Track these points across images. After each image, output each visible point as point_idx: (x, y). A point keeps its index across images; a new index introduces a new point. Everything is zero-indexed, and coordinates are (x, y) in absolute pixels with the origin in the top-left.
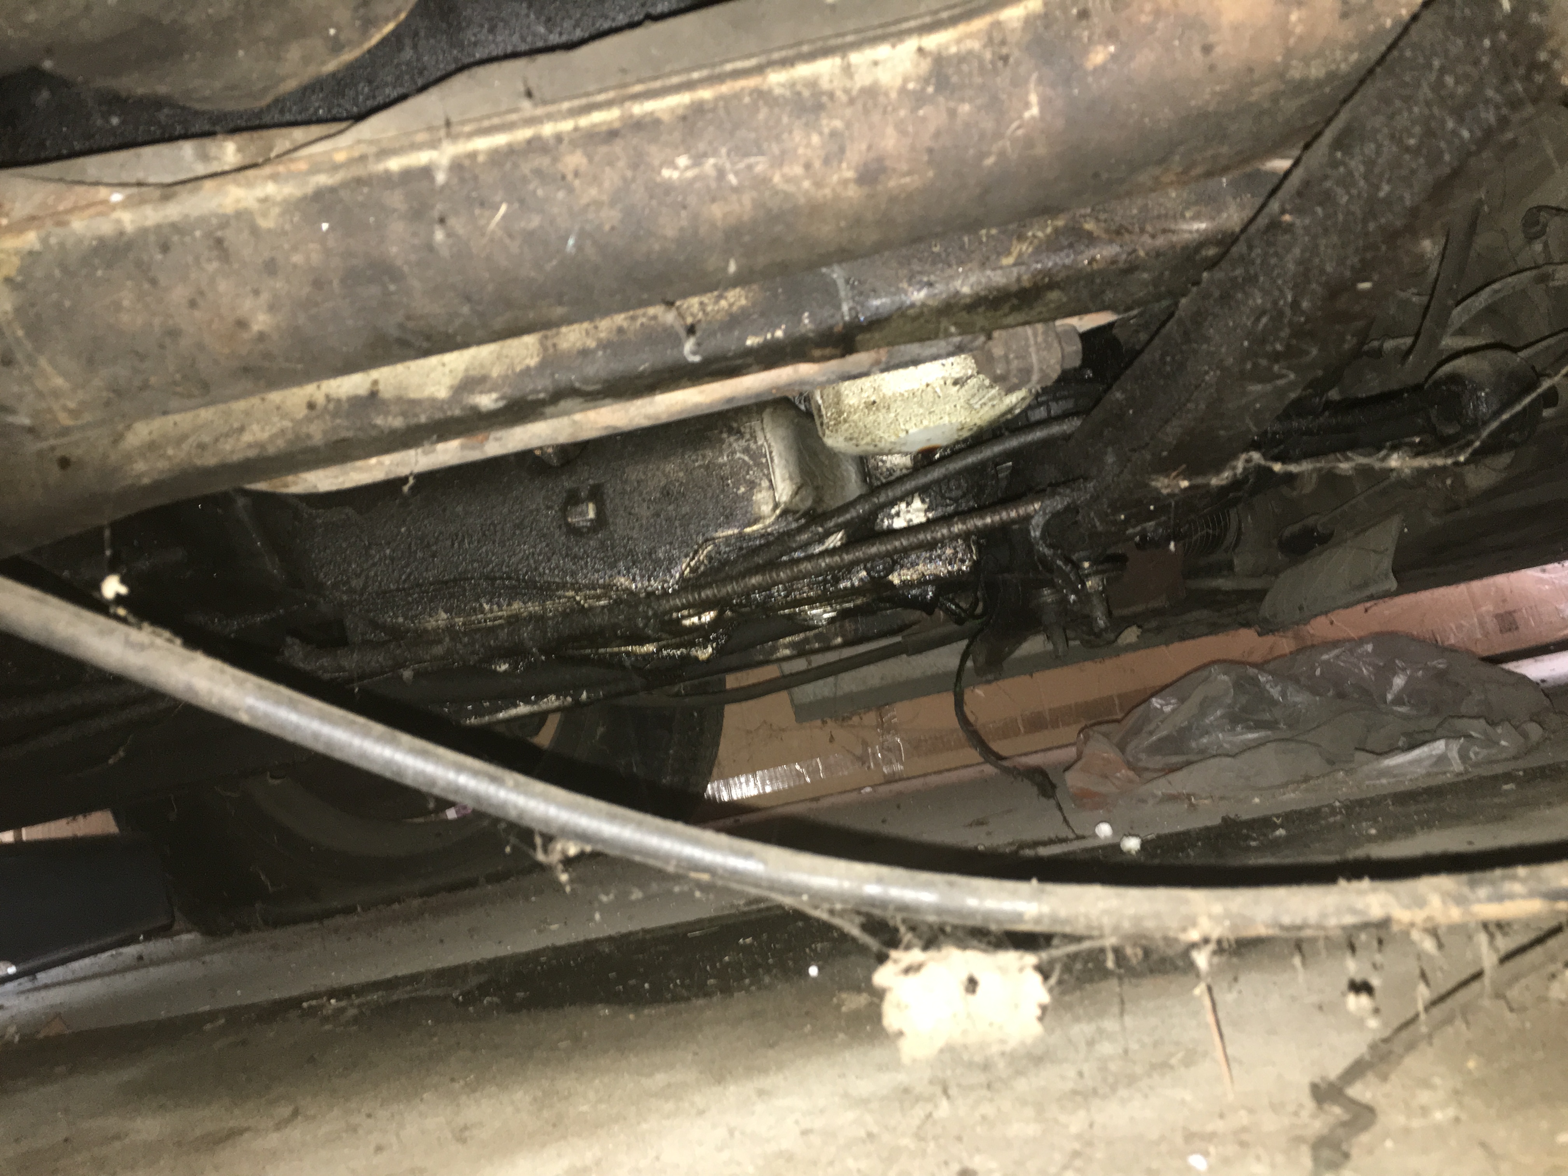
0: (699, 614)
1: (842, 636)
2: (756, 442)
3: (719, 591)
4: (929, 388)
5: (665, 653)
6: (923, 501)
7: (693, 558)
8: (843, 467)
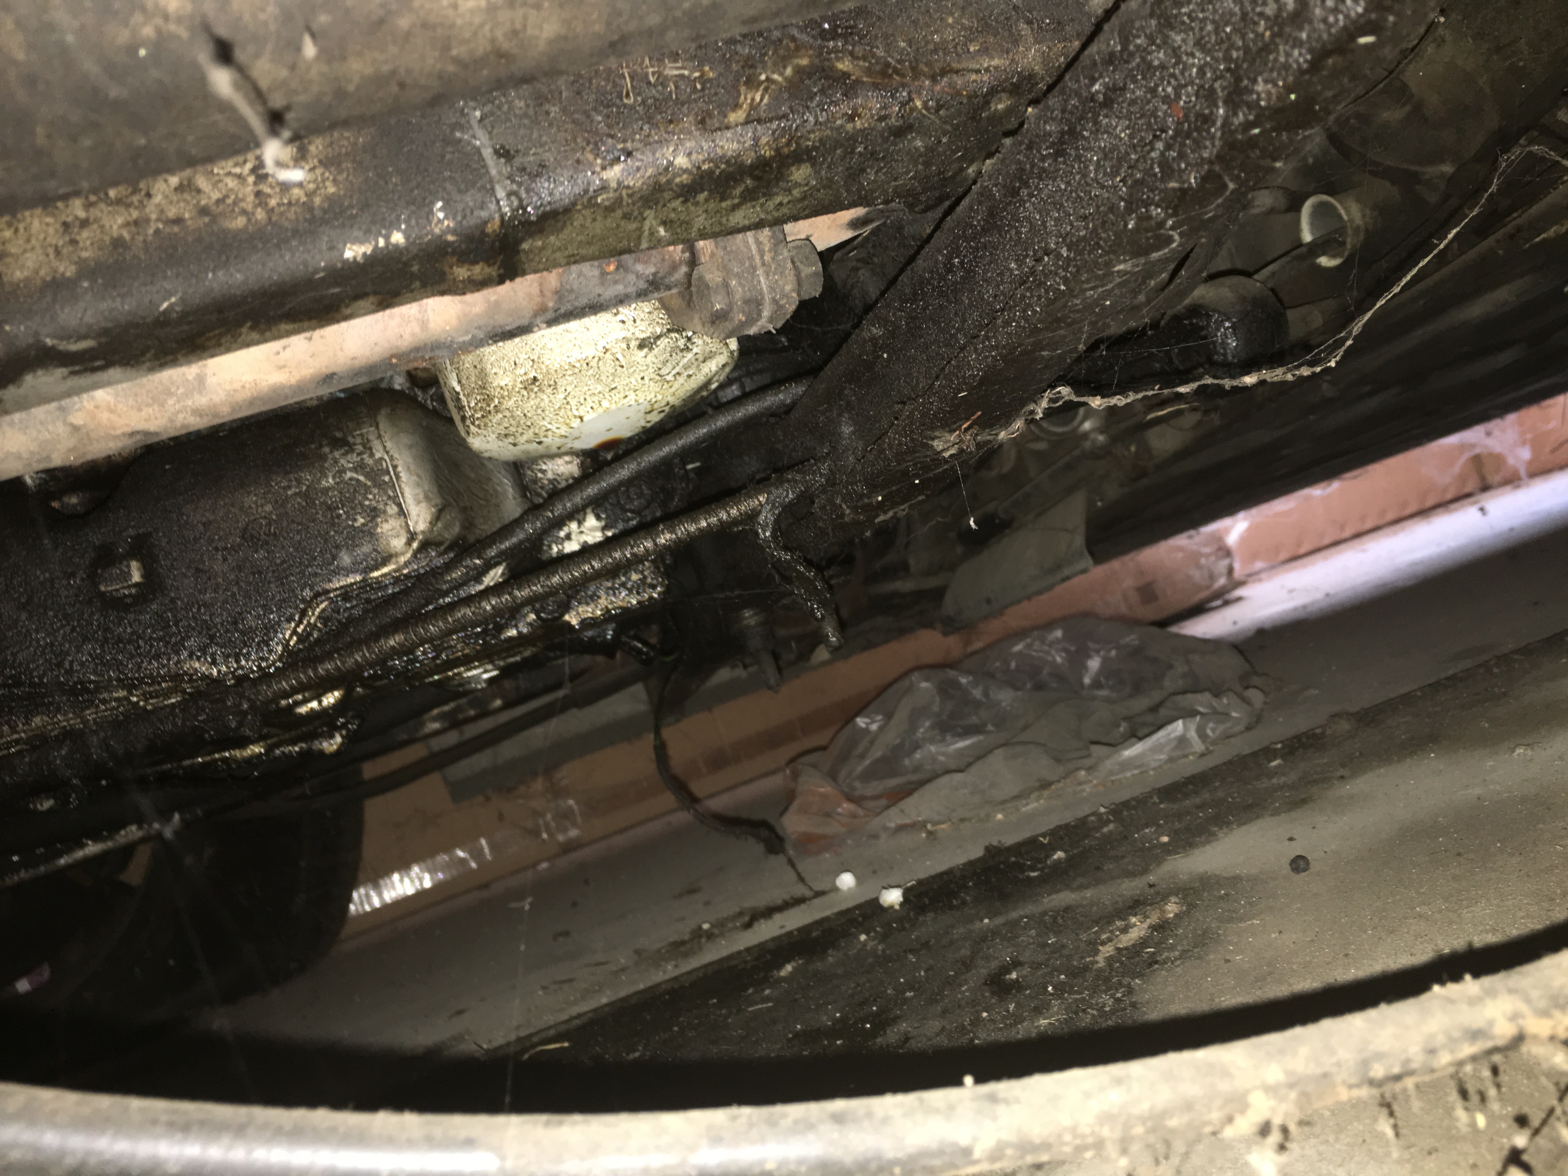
0: (318, 697)
1: (502, 697)
2: (372, 455)
3: (343, 663)
4: (608, 355)
5: (277, 752)
6: (598, 518)
7: (300, 622)
8: (495, 480)
